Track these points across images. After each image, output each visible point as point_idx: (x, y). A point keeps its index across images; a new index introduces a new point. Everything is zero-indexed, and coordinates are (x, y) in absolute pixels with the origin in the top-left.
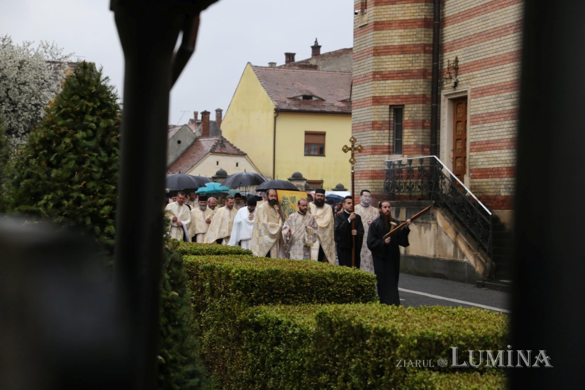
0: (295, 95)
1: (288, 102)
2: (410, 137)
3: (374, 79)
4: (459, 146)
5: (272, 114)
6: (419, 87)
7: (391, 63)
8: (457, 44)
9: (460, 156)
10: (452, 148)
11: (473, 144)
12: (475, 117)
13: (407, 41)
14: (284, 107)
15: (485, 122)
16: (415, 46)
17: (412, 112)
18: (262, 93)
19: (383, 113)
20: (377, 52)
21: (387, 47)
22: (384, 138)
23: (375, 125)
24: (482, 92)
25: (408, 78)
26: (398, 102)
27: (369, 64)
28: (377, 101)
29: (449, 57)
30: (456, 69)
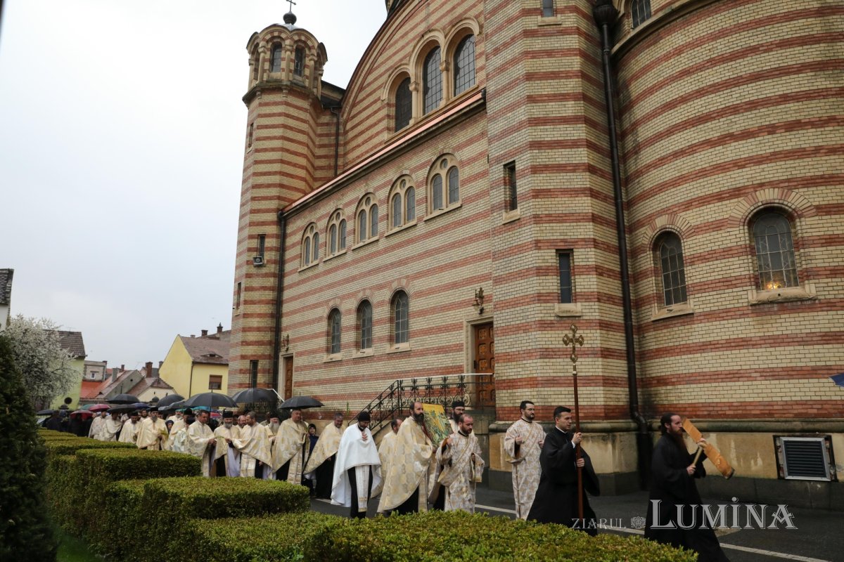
0: (205, 354)
1: (201, 358)
2: (261, 379)
3: (242, 345)
4: (289, 384)
5: (190, 365)
6: (267, 350)
7: (252, 337)
8: (288, 328)
9: (288, 390)
10: (284, 384)
11: (296, 383)
12: (297, 367)
13: (262, 325)
14: (198, 361)
15: (302, 370)
16: (266, 327)
17: (263, 364)
18: (185, 352)
19: (246, 364)
20: (245, 330)
21: (250, 328)
22: (246, 379)
23: (241, 371)
24: (301, 354)
25: (261, 345)
26: (255, 358)
27: (239, 337)
28: (243, 357)
29: (284, 334)
30: (288, 341)
